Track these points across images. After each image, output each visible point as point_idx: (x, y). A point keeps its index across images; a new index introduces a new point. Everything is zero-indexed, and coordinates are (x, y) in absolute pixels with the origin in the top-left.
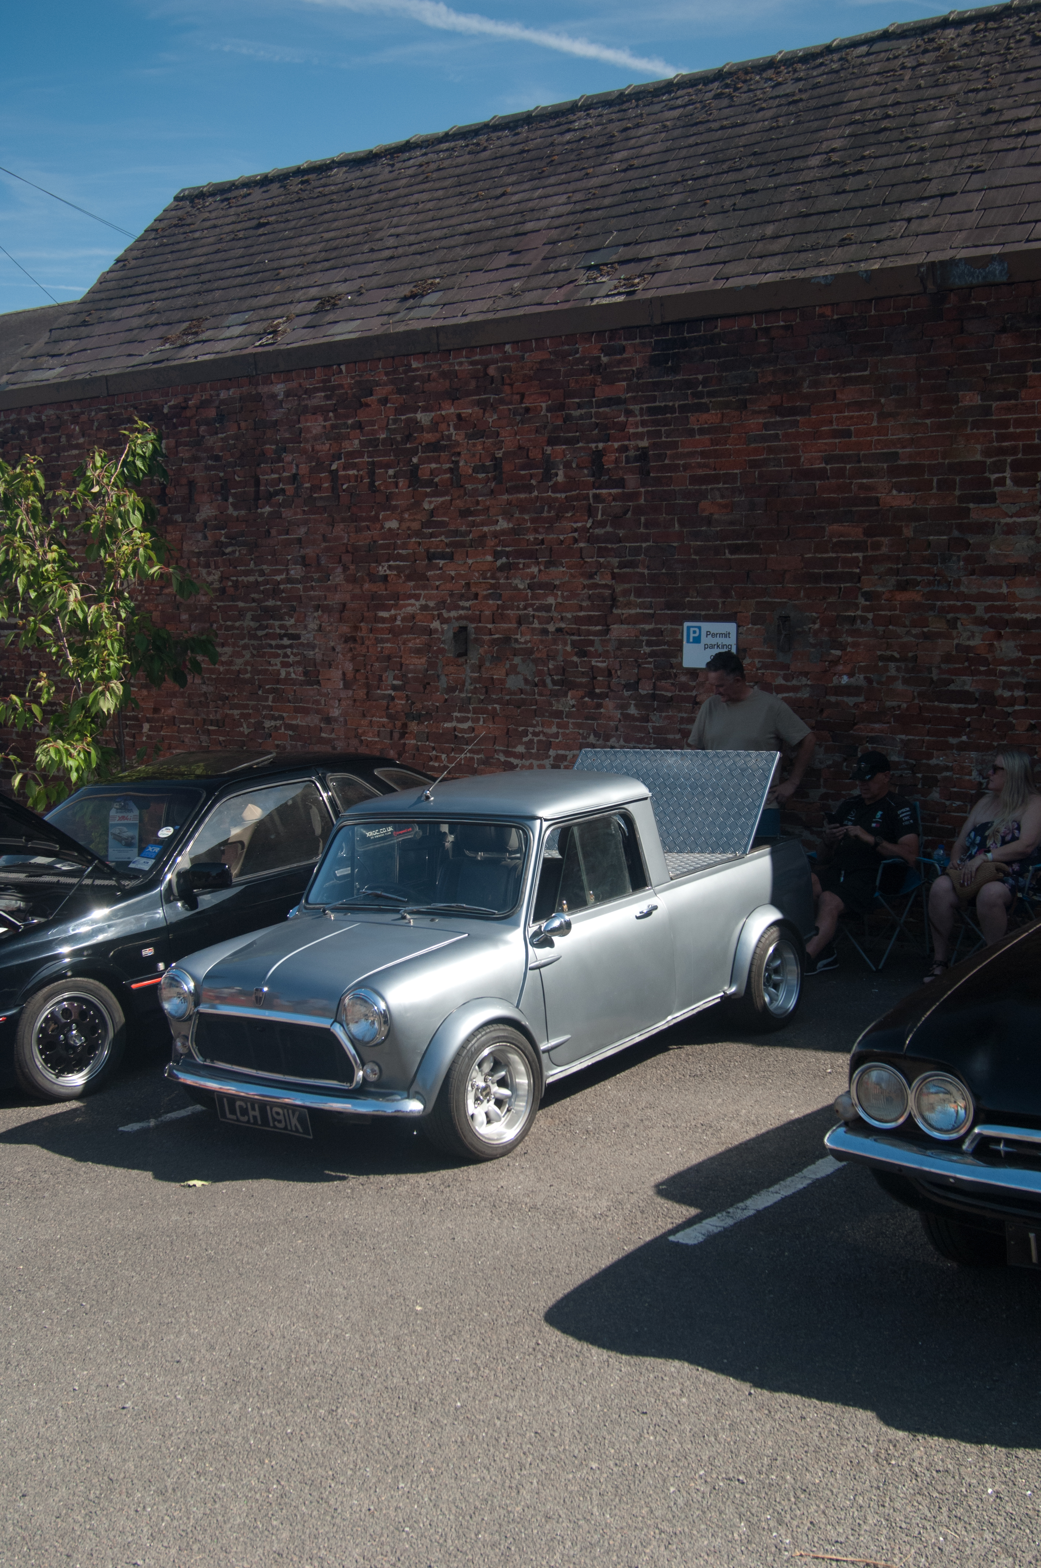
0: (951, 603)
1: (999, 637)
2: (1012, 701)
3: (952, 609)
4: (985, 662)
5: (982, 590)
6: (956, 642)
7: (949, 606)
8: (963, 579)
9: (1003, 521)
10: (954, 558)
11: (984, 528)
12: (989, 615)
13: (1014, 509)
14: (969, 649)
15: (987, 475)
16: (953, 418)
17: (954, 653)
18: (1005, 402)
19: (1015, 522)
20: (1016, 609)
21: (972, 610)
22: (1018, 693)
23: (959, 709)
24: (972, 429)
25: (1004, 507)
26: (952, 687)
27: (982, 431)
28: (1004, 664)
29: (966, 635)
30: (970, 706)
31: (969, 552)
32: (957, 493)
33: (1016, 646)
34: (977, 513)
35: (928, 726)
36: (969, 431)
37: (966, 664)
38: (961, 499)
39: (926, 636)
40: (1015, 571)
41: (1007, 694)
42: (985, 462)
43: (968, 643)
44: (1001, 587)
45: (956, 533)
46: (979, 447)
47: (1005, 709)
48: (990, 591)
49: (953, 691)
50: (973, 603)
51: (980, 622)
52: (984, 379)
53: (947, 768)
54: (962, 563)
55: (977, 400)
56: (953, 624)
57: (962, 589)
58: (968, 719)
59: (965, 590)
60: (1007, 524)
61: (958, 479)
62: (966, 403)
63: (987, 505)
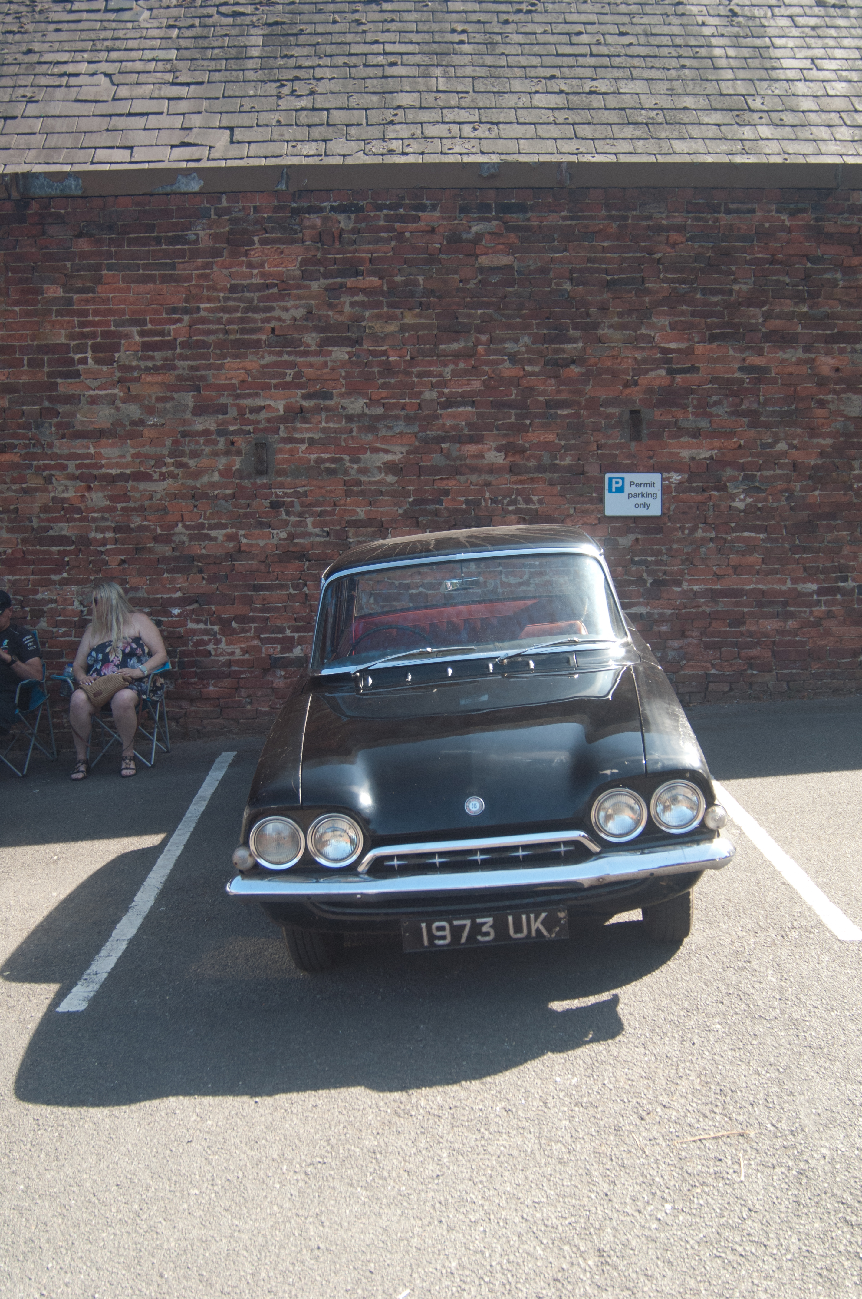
0: (46, 462)
1: (89, 489)
2: (104, 542)
3: (47, 467)
4: (79, 510)
5: (72, 450)
6: (52, 495)
7: (44, 465)
8: (55, 442)
9: (87, 393)
10: (46, 425)
11: (71, 399)
12: (80, 471)
13: (96, 383)
14: (63, 500)
15: (71, 355)
16: (39, 306)
17: (51, 504)
18: (84, 295)
19: (97, 394)
20: (102, 466)
21: (65, 468)
22: (109, 535)
23: (59, 551)
24: (56, 317)
25: (87, 382)
26: (51, 533)
27: (65, 318)
28: (95, 512)
29: (60, 488)
30: (68, 548)
31: (59, 419)
32: (46, 370)
33: (105, 496)
34: (64, 387)
35: (32, 567)
36: (54, 318)
37: (62, 513)
38: (50, 375)
39: (25, 491)
40: (100, 434)
41: (99, 536)
42: (69, 345)
43: (62, 495)
44: (89, 448)
45: (46, 404)
46: (63, 331)
47: (99, 549)
48: (79, 452)
49: (52, 536)
50: (65, 462)
51: (73, 477)
52: (65, 275)
53: (51, 601)
54: (53, 429)
55: (60, 292)
56: (48, 480)
57: (55, 450)
58: (67, 559)
59: (58, 452)
60: (90, 396)
61: (46, 358)
62: (50, 295)
63: (73, 380)
